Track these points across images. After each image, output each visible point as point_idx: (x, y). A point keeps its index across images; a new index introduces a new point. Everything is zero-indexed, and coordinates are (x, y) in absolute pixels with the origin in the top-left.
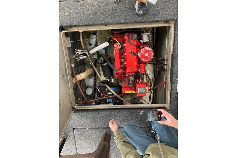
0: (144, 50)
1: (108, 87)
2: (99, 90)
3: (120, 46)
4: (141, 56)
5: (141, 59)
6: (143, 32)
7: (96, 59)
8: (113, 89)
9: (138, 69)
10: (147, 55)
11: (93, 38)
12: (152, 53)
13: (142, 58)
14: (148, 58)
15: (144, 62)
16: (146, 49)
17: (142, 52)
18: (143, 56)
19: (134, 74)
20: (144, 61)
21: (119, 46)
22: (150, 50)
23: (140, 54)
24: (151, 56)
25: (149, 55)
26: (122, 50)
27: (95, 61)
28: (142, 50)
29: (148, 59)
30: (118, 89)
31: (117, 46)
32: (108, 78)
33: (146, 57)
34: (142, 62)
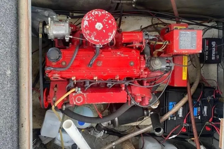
0: (88, 32)
1: (168, 116)
2: (174, 136)
3: (76, 89)
4: (101, 40)
5: (110, 40)
6: (45, 35)
7: (106, 132)
8: (171, 103)
9: (132, 47)
10: (99, 26)
11: (61, 141)
12: (96, 13)
13: (108, 37)
14: (107, 23)
15: (116, 34)
16: (86, 26)
17: (93, 39)
18: (101, 35)
19: (145, 58)
20: (114, 32)
21: (74, 92)
22: (89, 17)
23: (98, 43)
24: (103, 16)
25: (99, 19)
26: (88, 85)
27: (110, 134)
28: (87, 38)
29: (110, 22)
30: (172, 94)
31: (75, 97)
32: (145, 113)
33: (104, 27)
34: (118, 38)
